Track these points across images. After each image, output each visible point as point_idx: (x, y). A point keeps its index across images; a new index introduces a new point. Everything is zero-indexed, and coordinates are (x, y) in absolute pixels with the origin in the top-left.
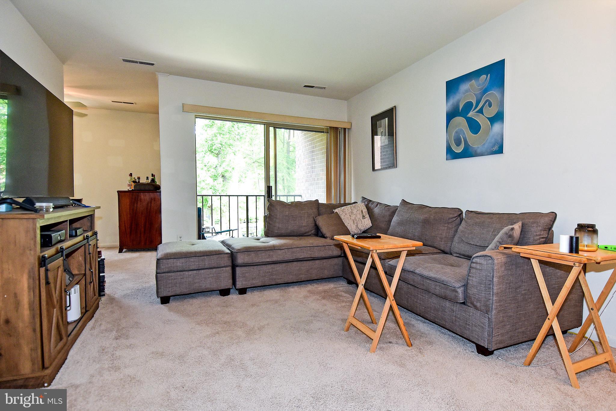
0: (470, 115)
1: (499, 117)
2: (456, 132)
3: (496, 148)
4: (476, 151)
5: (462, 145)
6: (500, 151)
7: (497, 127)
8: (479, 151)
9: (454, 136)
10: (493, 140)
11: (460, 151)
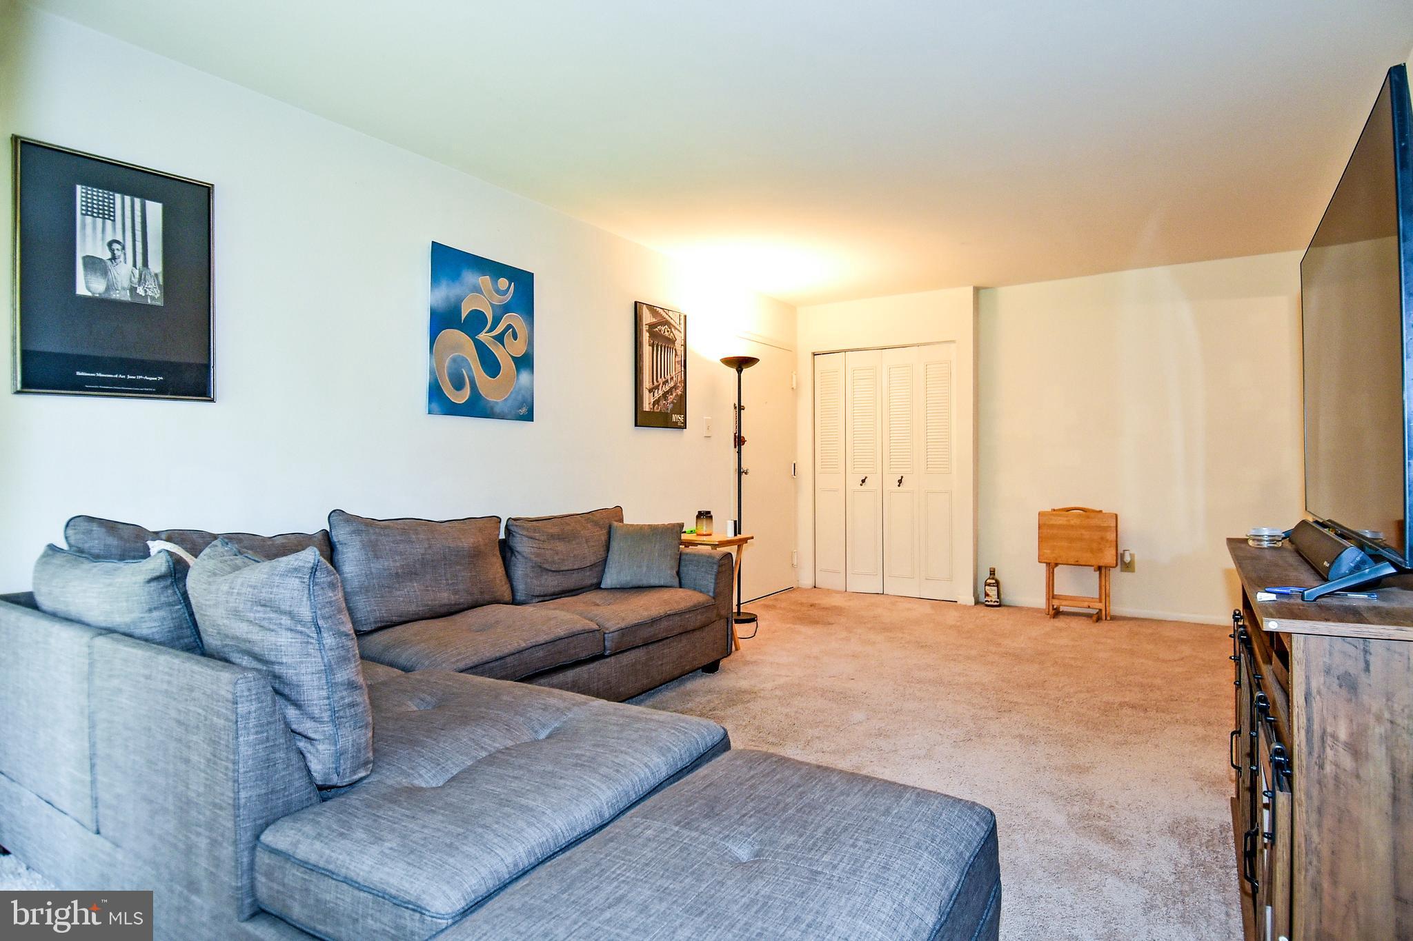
0: (483, 336)
1: (525, 362)
2: (454, 360)
3: (523, 411)
4: (492, 408)
5: (465, 389)
6: (529, 417)
7: (524, 377)
8: (497, 409)
9: (449, 368)
10: (520, 397)
11: (463, 402)
